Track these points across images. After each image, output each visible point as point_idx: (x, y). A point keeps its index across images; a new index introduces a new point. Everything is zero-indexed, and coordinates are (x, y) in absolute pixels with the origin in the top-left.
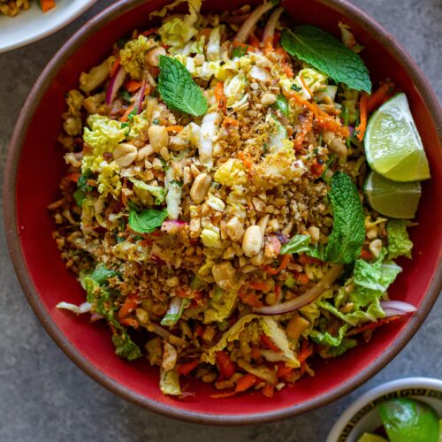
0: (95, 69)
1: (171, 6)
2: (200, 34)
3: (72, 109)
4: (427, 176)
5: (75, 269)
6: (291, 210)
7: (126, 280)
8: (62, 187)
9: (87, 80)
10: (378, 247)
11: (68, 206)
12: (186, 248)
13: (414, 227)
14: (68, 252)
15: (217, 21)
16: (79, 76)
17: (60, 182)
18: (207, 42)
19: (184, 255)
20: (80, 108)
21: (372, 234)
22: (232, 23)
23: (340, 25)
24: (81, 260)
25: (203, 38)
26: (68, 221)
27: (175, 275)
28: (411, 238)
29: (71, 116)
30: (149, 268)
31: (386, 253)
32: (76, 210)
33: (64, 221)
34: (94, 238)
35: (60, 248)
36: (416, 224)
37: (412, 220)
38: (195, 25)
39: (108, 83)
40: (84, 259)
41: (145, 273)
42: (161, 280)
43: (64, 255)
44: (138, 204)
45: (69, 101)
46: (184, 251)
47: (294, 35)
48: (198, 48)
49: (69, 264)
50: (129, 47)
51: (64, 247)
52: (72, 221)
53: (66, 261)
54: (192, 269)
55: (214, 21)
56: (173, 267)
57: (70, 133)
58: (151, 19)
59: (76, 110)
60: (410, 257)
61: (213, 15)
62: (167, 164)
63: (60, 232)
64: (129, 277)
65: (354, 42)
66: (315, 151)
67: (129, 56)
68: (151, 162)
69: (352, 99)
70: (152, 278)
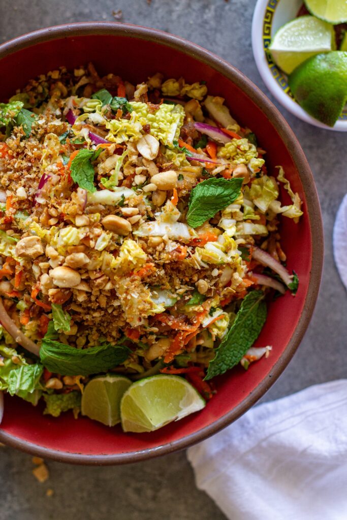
0: (227, 111)
1: (288, 187)
2: (261, 214)
3: (187, 88)
4: (125, 430)
5: (29, 88)
6: (94, 311)
7: (22, 144)
8: (111, 76)
9: (216, 103)
10: (55, 385)
11: (92, 82)
12: (56, 208)
13: (73, 415)
14: (46, 81)
15: (272, 229)
16: (221, 96)
17: (115, 74)
18: (254, 221)
19: (49, 206)
20: (190, 95)
21: (68, 381)
22: (269, 243)
23: (269, 348)
24: (38, 94)
25: (257, 217)
26: (77, 82)
27: (28, 196)
28: (62, 413)
29: (181, 87)
30: (34, 169)
31: (49, 392)
32: (88, 90)
33: (77, 77)
34: (62, 109)
35: (50, 73)
36: (76, 417)
37: (80, 414)
38: (270, 210)
39: (214, 125)
40: (39, 98)
41: (30, 164)
42: (23, 181)
43: (43, 78)
44: (99, 159)
45: (196, 85)
46: (53, 206)
47: (258, 302)
48: (248, 213)
49: (34, 83)
50: (250, 148)
51: (50, 77)
52: (77, 86)
53: (37, 79)
54: (34, 213)
55: (271, 226)
56: (37, 195)
57: (164, 85)
58: (277, 167)
59: (187, 91)
60: (45, 413)
61: (277, 226)
62: (139, 190)
63: (65, 74)
64: (25, 147)
65: (252, 360)
66: (152, 333)
67: (242, 148)
68: (141, 173)
69: (198, 358)
70: (25, 172)
